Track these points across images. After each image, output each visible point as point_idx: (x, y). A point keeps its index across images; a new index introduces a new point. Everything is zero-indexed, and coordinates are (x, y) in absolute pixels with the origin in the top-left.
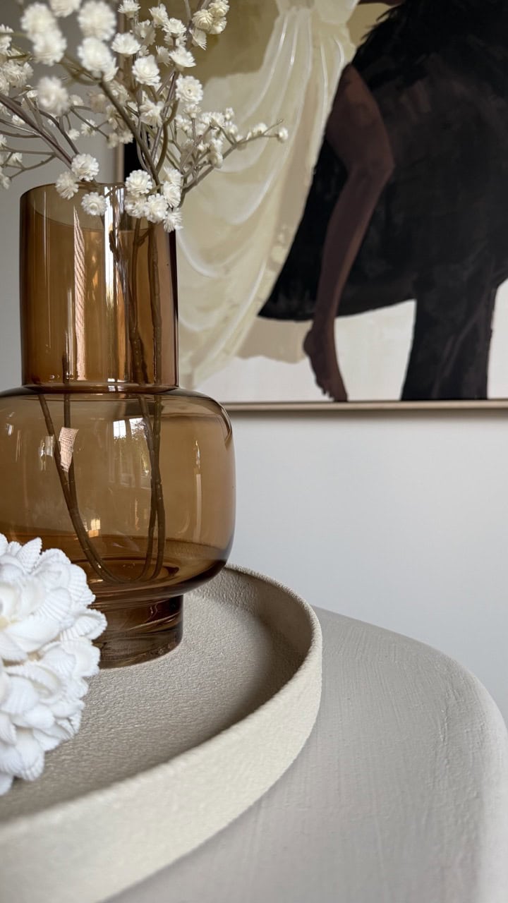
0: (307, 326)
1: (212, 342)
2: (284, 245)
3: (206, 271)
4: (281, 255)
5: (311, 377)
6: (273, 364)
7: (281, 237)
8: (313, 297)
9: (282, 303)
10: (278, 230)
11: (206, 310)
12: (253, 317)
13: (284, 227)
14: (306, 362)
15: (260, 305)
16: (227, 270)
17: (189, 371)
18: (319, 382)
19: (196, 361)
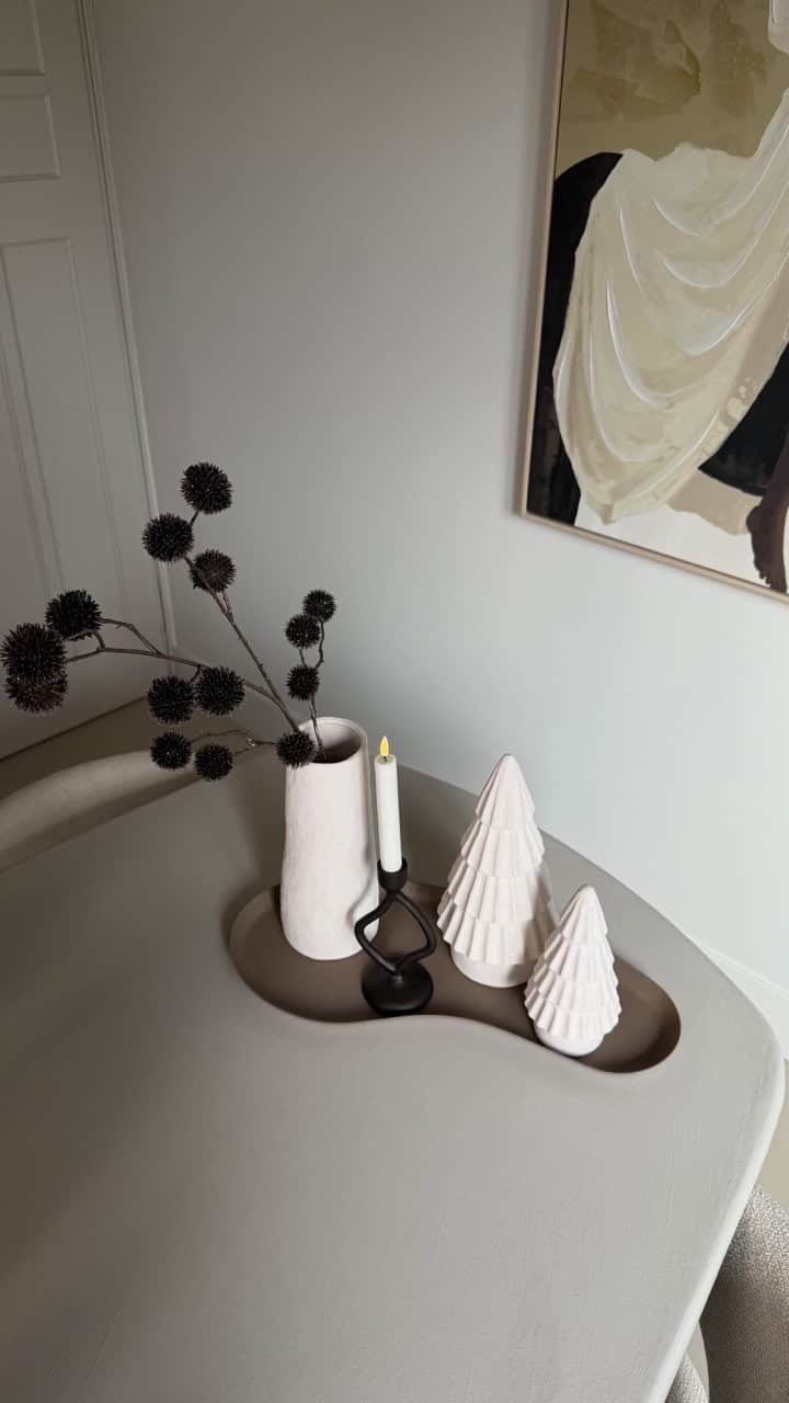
0: (756, 500)
1: (640, 480)
2: (744, 401)
3: (644, 397)
4: (739, 411)
5: (751, 556)
6: (709, 526)
7: (742, 390)
8: (769, 473)
9: (730, 465)
10: (740, 381)
11: (640, 441)
12: (695, 469)
13: (747, 380)
14: (748, 538)
15: (704, 458)
16: (671, 405)
17: (608, 502)
18: (758, 564)
19: (618, 494)
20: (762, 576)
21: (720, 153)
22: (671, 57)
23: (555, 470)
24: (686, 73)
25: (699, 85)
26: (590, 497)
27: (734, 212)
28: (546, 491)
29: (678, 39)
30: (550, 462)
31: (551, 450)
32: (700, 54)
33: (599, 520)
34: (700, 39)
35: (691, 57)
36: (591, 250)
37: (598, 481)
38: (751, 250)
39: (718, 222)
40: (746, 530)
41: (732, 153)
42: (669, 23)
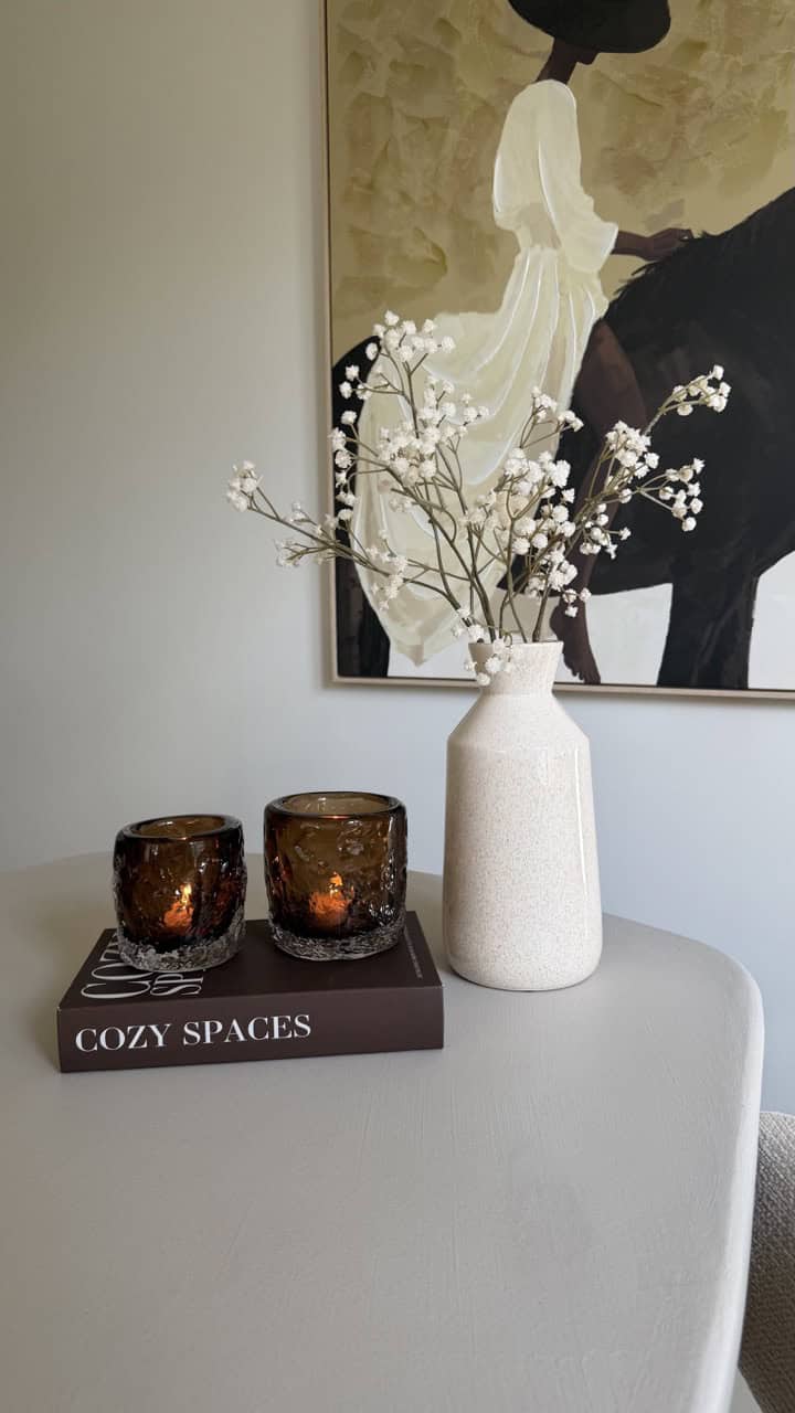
1: (445, 613)
12: (495, 588)
15: (500, 576)
17: (416, 641)
18: (568, 662)
19: (426, 632)
20: (574, 674)
21: (473, 316)
22: (420, 252)
23: (362, 627)
24: (434, 262)
25: (446, 269)
26: (398, 642)
27: (491, 357)
28: (356, 650)
29: (424, 237)
30: (356, 619)
31: (357, 608)
32: (443, 245)
33: (411, 663)
34: (442, 236)
35: (437, 249)
36: (372, 418)
37: (403, 625)
38: (510, 384)
39: (477, 368)
40: (550, 631)
41: (481, 311)
42: (416, 229)
